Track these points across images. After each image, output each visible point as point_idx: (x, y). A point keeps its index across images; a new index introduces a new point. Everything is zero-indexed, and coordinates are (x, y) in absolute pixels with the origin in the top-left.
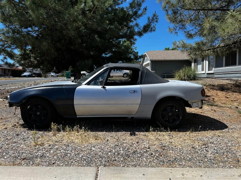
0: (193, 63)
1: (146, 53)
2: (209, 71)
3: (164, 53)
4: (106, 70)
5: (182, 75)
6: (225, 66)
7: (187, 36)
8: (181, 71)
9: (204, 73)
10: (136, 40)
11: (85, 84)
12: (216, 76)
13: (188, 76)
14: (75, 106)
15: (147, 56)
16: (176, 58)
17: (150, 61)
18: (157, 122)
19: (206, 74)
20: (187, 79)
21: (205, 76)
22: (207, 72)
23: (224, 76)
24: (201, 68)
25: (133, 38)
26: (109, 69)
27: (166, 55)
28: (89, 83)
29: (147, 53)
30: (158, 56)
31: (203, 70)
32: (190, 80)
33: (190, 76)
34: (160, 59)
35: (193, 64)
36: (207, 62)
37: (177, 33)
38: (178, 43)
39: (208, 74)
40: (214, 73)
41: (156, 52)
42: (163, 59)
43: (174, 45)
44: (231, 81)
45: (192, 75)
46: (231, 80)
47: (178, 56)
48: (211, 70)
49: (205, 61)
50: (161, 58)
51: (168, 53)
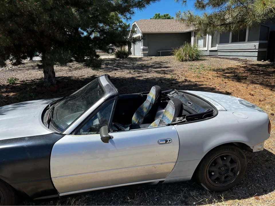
0: (193, 37)
1: (135, 23)
2: (212, 47)
3: (158, 23)
4: (109, 100)
5: (183, 54)
6: (231, 43)
7: (196, 6)
8: (181, 49)
9: (206, 50)
10: (133, 13)
11: (71, 134)
12: (219, 54)
13: (189, 56)
14: (53, 180)
15: (137, 27)
16: (173, 30)
17: (142, 33)
18: (202, 184)
19: (208, 52)
20: (188, 59)
21: (208, 53)
22: (210, 49)
23: (229, 54)
24: (203, 43)
25: (128, 11)
26: (115, 98)
27: (161, 26)
28: (77, 129)
29: (137, 22)
30: (151, 27)
31: (205, 46)
32: (193, 61)
33: (192, 55)
34: (153, 31)
35: (192, 39)
36: (210, 37)
37: (186, 1)
38: (183, 14)
39: (210, 51)
40: (217, 50)
41: (148, 21)
42: (157, 31)
43: (177, 16)
44: (239, 62)
45: (195, 55)
46: (239, 60)
47: (175, 27)
48: (215, 46)
49: (207, 35)
50: (155, 30)
51: (162, 24)
